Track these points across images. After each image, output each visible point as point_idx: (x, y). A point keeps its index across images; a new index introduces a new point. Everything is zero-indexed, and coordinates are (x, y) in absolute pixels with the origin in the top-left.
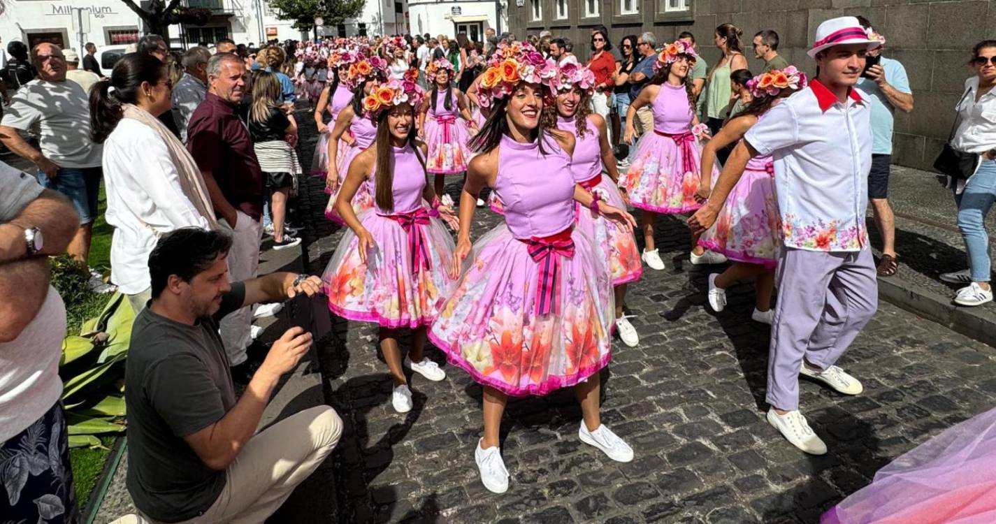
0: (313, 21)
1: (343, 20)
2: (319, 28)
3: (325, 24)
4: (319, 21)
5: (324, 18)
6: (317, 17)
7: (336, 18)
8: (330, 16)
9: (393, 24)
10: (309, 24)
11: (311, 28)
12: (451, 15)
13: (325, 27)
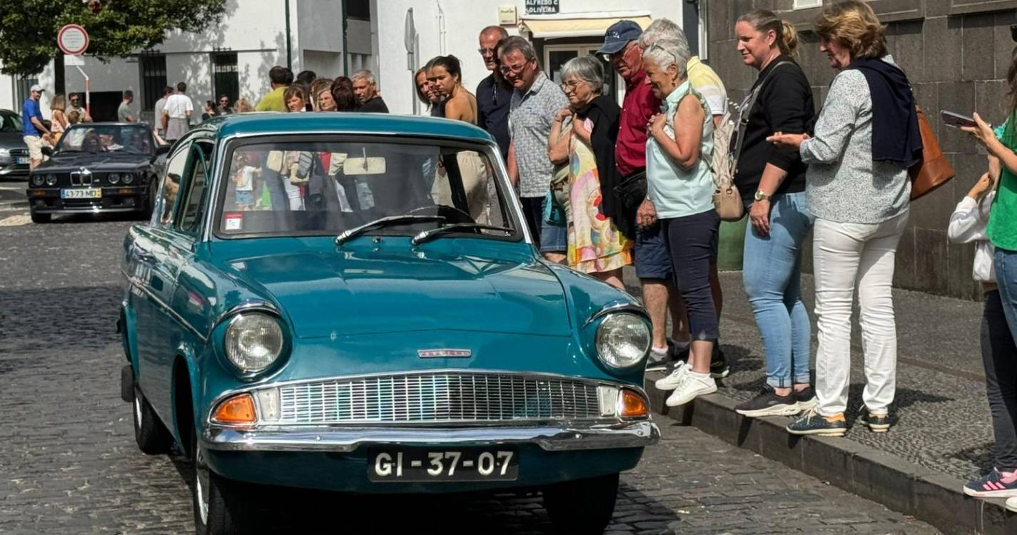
0: (50, 37)
1: (158, 39)
2: (69, 60)
3: (91, 50)
4: (73, 38)
5: (91, 30)
6: (67, 21)
7: (132, 30)
8: (112, 24)
9: (335, 55)
10: (40, 49)
11: (44, 60)
12: (522, 12)
13: (94, 61)
